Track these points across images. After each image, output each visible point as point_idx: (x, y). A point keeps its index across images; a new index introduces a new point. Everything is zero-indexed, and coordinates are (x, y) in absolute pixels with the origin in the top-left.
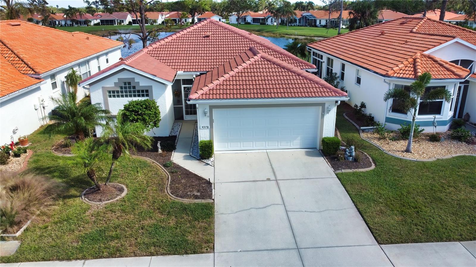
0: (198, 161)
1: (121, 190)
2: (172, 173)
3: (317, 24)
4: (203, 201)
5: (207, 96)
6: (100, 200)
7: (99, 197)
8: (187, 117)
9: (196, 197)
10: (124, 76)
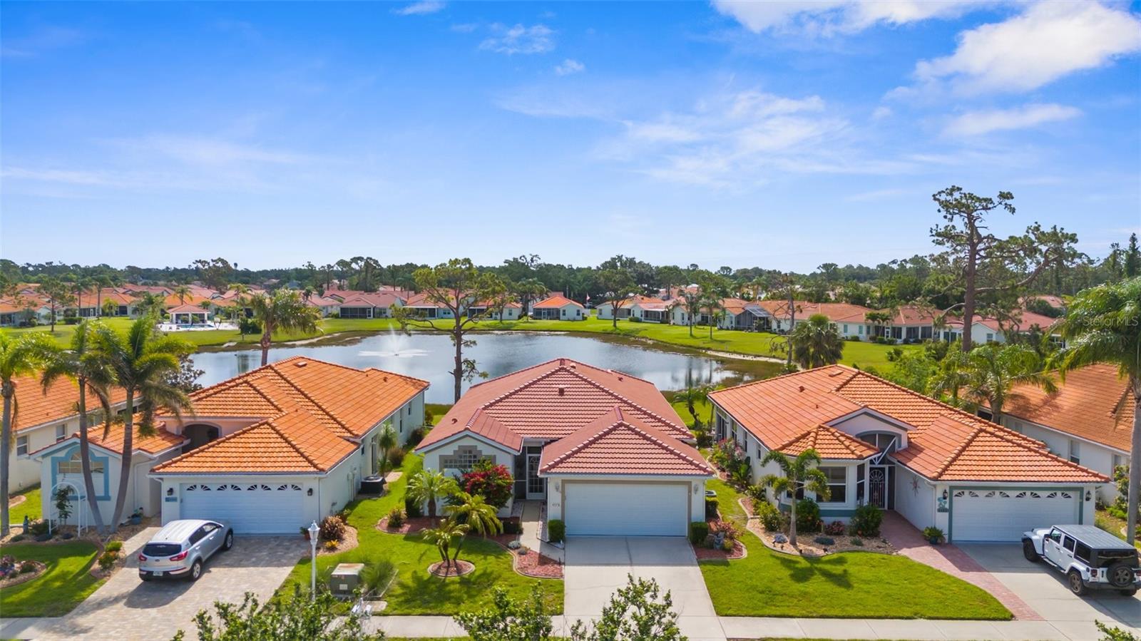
0: (546, 544)
1: (469, 566)
2: (518, 554)
3: (773, 328)
5: (558, 469)
8: (530, 496)
9: (546, 575)
10: (467, 442)
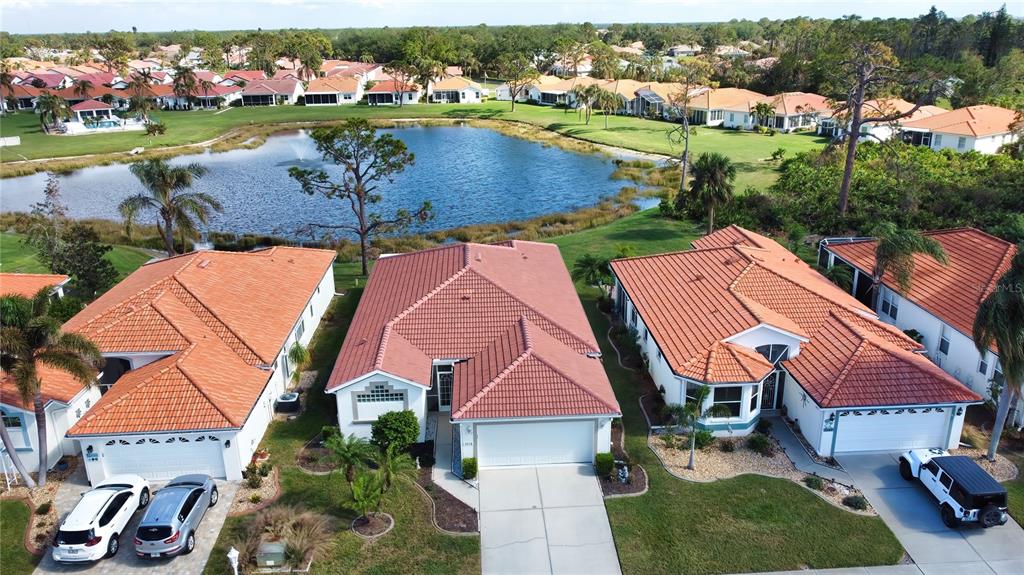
0: (460, 482)
1: (389, 521)
2: (435, 498)
3: (664, 115)
4: (470, 534)
5: (470, 414)
6: (371, 534)
7: (369, 530)
8: (443, 409)
9: (463, 530)
10: (378, 379)
